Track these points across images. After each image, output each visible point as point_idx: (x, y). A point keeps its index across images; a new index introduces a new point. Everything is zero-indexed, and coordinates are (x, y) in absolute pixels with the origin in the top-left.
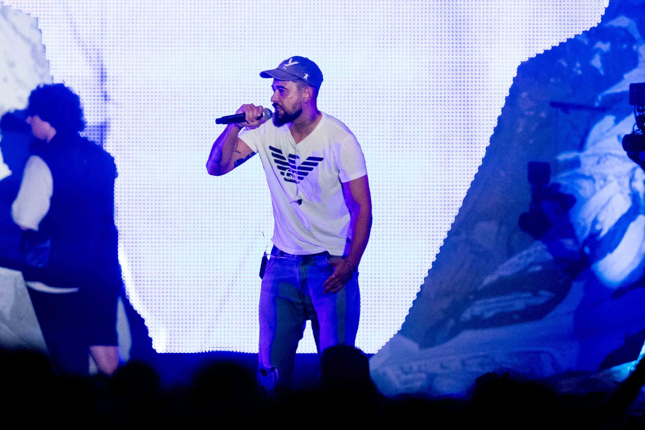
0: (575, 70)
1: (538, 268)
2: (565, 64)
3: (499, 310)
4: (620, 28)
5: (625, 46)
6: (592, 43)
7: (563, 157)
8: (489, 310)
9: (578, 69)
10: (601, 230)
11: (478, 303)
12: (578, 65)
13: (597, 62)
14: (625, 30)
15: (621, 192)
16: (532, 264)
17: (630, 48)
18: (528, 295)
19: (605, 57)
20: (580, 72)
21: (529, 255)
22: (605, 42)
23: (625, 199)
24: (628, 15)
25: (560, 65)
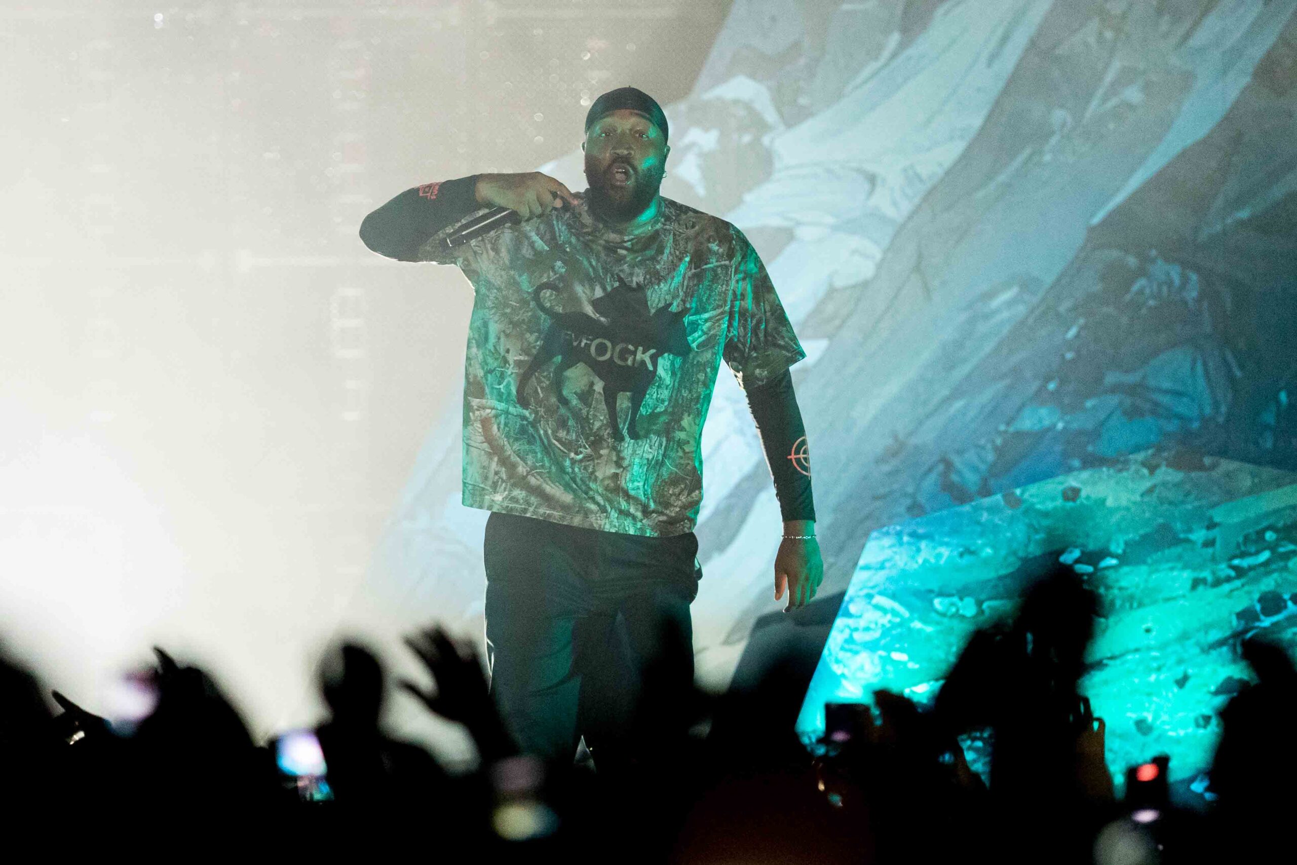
4: (736, 102)
5: (747, 138)
6: (684, 131)
13: (689, 170)
14: (748, 106)
15: (739, 433)
17: (757, 140)
19: (708, 161)
22: (706, 130)
24: (752, 76)
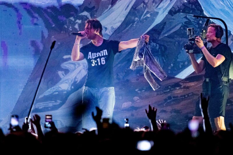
0: (69, 29)
1: (57, 93)
2: (66, 27)
3: (44, 106)
4: (84, 16)
6: (75, 20)
7: (65, 57)
8: (40, 106)
9: (71, 29)
10: (77, 81)
11: (37, 104)
12: (71, 27)
13: (77, 26)
14: (86, 16)
15: (84, 69)
16: (55, 92)
18: (54, 102)
19: (80, 25)
20: (71, 30)
21: (54, 89)
22: (79, 20)
23: (85, 71)
24: (87, 11)
25: (65, 27)
